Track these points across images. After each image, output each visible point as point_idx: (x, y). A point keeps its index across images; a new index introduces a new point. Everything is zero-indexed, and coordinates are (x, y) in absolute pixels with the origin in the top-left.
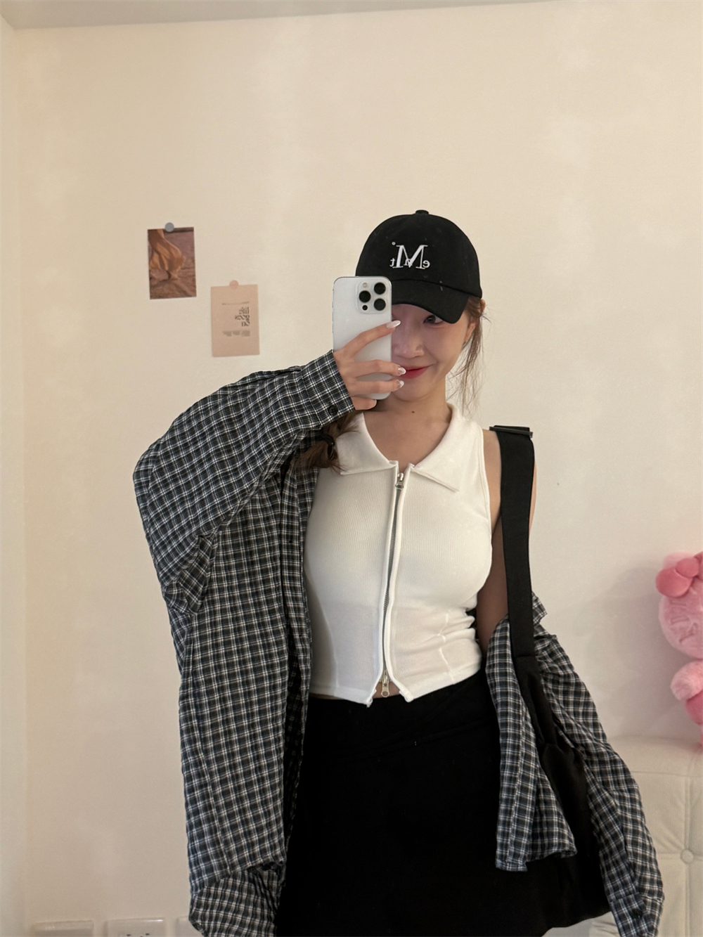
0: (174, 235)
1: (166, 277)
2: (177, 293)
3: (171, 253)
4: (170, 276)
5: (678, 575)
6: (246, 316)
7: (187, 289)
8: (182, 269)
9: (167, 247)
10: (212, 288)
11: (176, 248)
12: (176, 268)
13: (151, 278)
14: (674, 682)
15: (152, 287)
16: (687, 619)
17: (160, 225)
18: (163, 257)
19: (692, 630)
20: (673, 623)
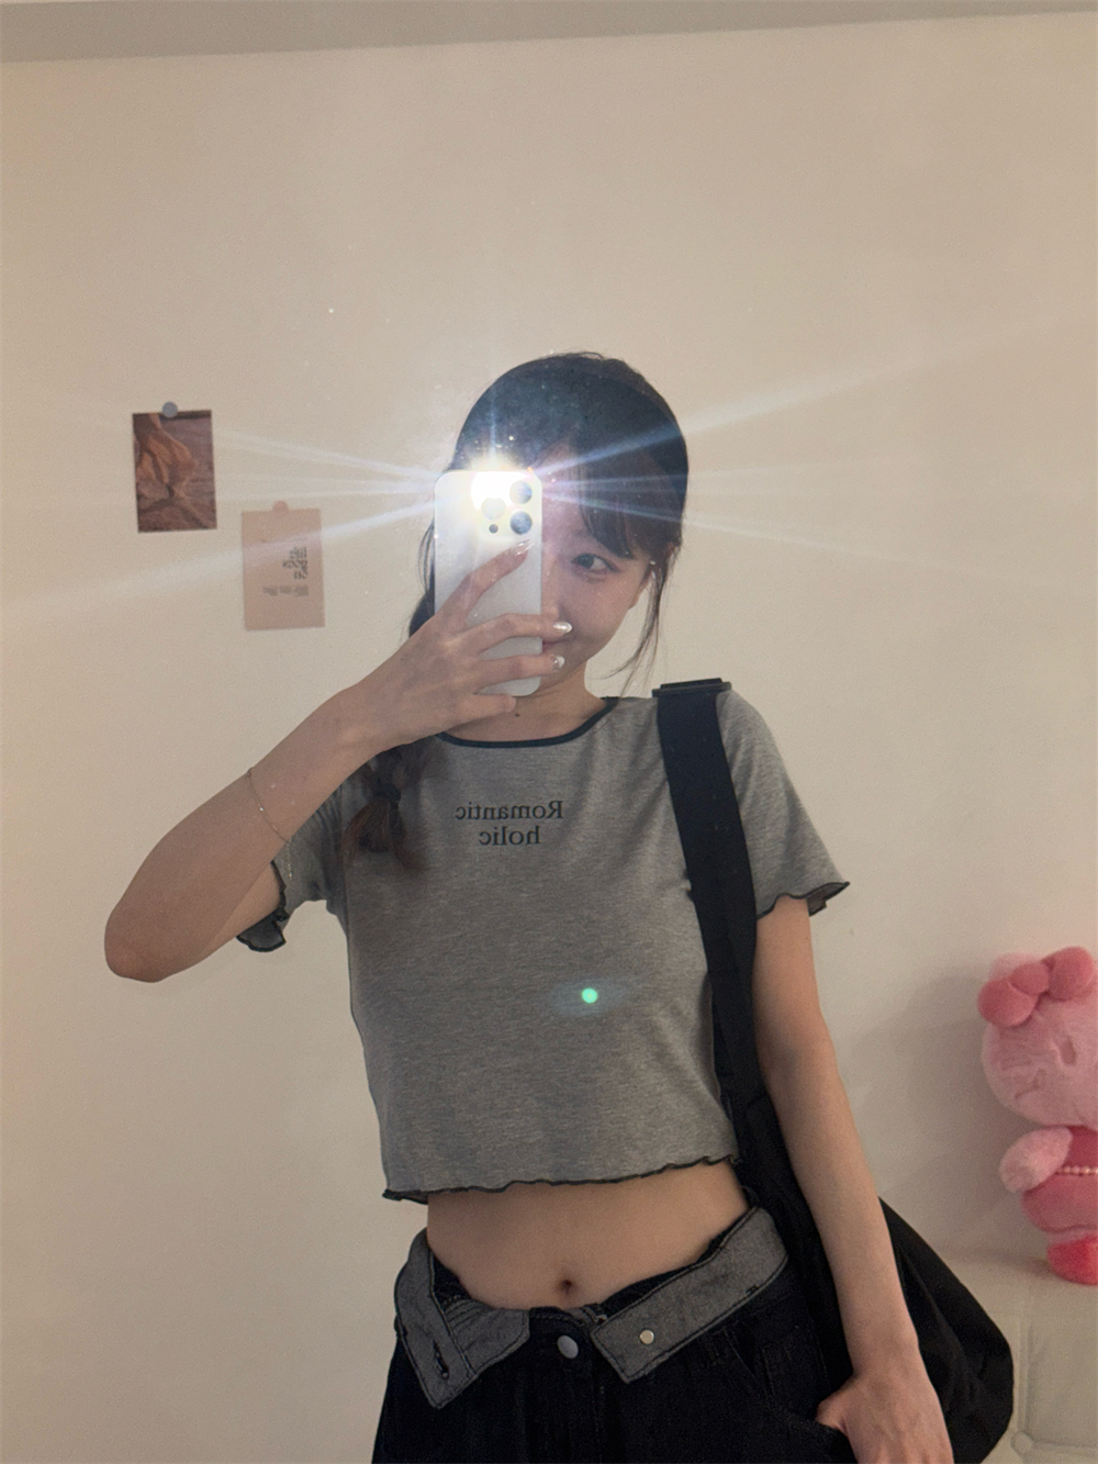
0: (176, 423)
1: (164, 494)
2: (186, 523)
3: (174, 456)
4: (171, 492)
5: (1014, 990)
6: (301, 562)
7: (200, 516)
8: (193, 481)
9: (168, 443)
10: (243, 514)
11: (180, 444)
12: (184, 480)
13: (139, 497)
14: (1005, 1162)
15: (141, 512)
16: (1029, 1063)
17: (154, 407)
18: (161, 463)
19: (1035, 1081)
20: (1004, 1069)
